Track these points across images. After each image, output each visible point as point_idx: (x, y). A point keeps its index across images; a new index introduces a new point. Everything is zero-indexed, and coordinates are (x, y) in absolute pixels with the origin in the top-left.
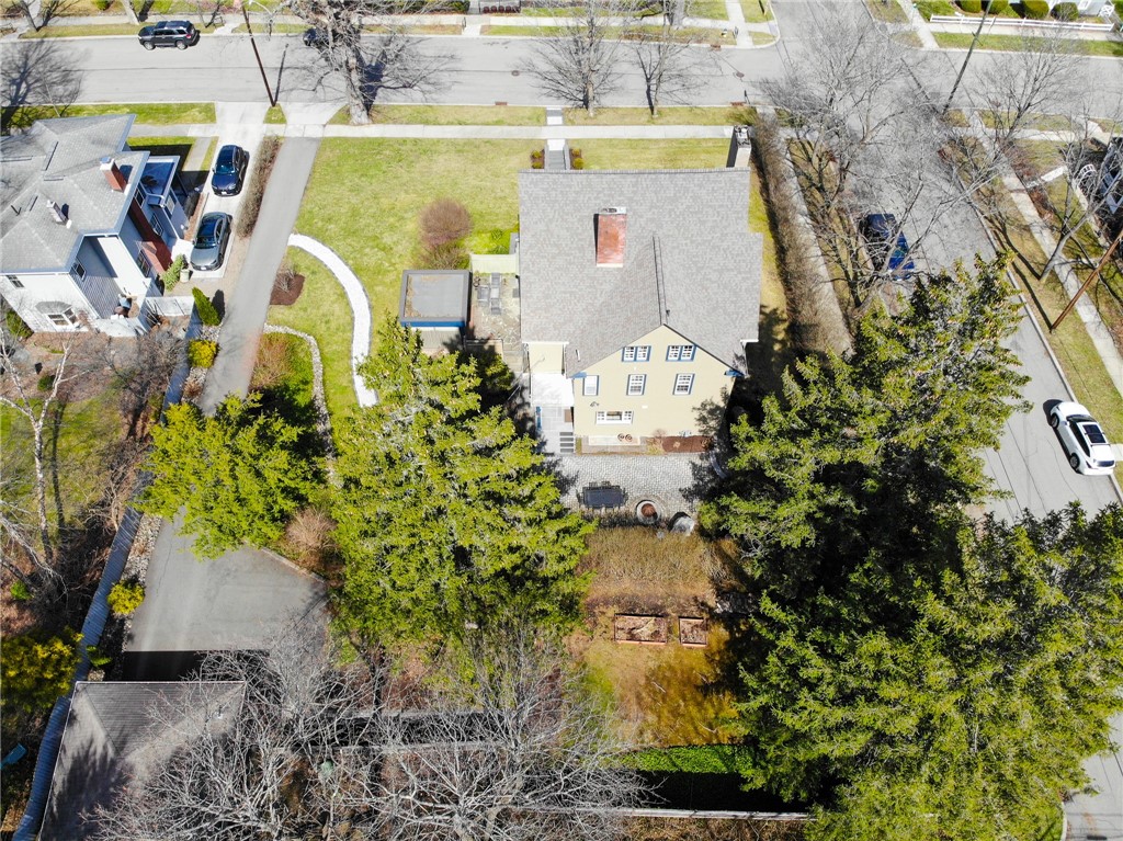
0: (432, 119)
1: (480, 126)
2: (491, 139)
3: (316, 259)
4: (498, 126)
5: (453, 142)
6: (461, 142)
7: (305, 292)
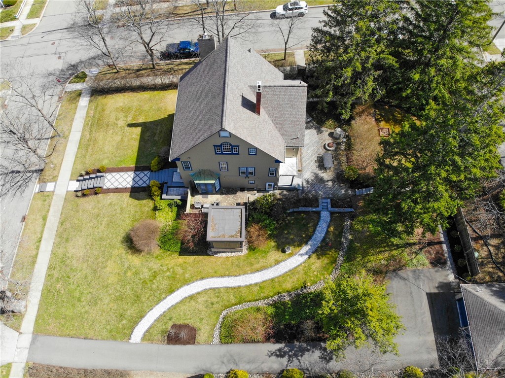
0: (31, 259)
1: (45, 229)
2: (59, 221)
3: (157, 320)
4: (48, 219)
5: (57, 245)
6: (58, 240)
7: (187, 322)
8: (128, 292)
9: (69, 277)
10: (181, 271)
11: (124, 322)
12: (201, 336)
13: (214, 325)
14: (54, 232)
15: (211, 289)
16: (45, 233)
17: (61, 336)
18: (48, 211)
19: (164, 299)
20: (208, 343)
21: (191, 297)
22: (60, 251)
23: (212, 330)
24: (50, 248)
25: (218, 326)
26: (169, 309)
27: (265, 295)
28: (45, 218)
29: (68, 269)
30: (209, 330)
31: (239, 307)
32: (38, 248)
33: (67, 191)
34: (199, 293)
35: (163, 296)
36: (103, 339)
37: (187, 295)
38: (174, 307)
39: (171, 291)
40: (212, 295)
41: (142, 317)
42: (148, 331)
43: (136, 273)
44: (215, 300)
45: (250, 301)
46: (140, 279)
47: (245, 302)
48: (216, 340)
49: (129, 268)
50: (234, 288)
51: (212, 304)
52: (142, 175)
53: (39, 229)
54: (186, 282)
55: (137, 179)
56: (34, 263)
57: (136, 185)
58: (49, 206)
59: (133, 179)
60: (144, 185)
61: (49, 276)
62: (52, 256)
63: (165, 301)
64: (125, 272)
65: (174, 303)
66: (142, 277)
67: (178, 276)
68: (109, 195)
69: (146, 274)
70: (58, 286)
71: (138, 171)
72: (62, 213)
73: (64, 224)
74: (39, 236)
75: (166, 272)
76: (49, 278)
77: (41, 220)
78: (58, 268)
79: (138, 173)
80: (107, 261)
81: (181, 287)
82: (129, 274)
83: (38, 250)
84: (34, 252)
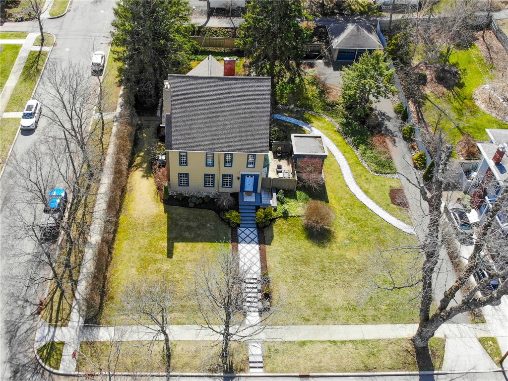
1: (317, 339)
2: (305, 325)
3: (393, 215)
4: (303, 340)
5: (336, 320)
6: (329, 321)
7: (387, 195)
8: (374, 237)
9: (371, 299)
10: (344, 200)
12: (395, 185)
14: (320, 327)
15: (355, 181)
16: (322, 339)
18: (293, 342)
19: (372, 211)
20: (399, 181)
21: (366, 192)
22: (343, 314)
23: (387, 179)
25: (384, 176)
26: (380, 207)
27: (351, 151)
30: (390, 182)
32: (344, 342)
34: (361, 188)
35: (369, 211)
37: (365, 195)
38: (377, 203)
39: (364, 206)
40: (360, 179)
41: (393, 226)
43: (354, 233)
44: (364, 178)
46: (359, 229)
47: (359, 161)
48: (395, 176)
51: (367, 179)
52: (243, 235)
53: (319, 347)
55: (248, 239)
56: (363, 342)
58: (284, 343)
59: (248, 243)
60: (256, 232)
61: (375, 320)
62: (350, 322)
63: (374, 210)
65: (374, 204)
66: (356, 229)
67: (349, 202)
68: (269, 266)
70: (383, 307)
71: (237, 239)
72: (293, 324)
73: (307, 318)
74: (329, 344)
76: (377, 319)
77: (306, 347)
78: (364, 312)
79: (240, 239)
83: (345, 341)
84: (350, 345)
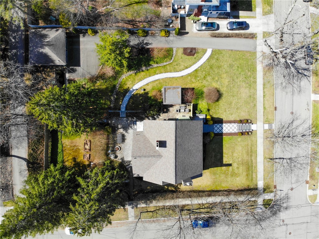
0: (266, 86)
1: (263, 102)
2: (257, 106)
3: (201, 58)
4: (263, 108)
5: (255, 94)
6: (255, 97)
7: (188, 57)
8: (216, 70)
9: (245, 78)
10: (192, 80)
11: (216, 57)
12: (181, 51)
13: (175, 56)
14: (258, 101)
15: (178, 72)
16: (263, 100)
17: (243, 51)
18: (264, 112)
19: (199, 67)
20: (178, 48)
21: (187, 68)
22: (252, 91)
23: (176, 54)
24: (258, 92)
25: (174, 55)
26: (196, 62)
27: (153, 69)
28: (264, 108)
29: (247, 81)
30: (178, 53)
31: (165, 64)
32: (264, 92)
33: (257, 124)
34: (184, 70)
35: (199, 68)
36: (224, 50)
37: (189, 69)
38: (194, 63)
39: (196, 70)
40: (177, 69)
41: (208, 59)
42: (205, 53)
43: (213, 79)
44: (176, 67)
45: (160, 66)
46: (211, 76)
47: (162, 66)
48: (174, 50)
49: (217, 81)
50: (167, 72)
51: (177, 65)
52: (218, 131)
53: (266, 102)
54: (189, 75)
55: (220, 128)
56: (264, 85)
57: (220, 125)
58: (264, 115)
61: (255, 78)
62: (256, 88)
64: (218, 79)
65: (194, 65)
68: (233, 119)
69: (209, 78)
70: (249, 73)
71: (221, 133)
72: (256, 111)
73: (254, 105)
74: (265, 98)
75: (199, 80)
77: (266, 107)
78: (251, 82)
80: (228, 84)
81: (192, 73)
82: (217, 78)
83: (263, 91)
84: (265, 90)
